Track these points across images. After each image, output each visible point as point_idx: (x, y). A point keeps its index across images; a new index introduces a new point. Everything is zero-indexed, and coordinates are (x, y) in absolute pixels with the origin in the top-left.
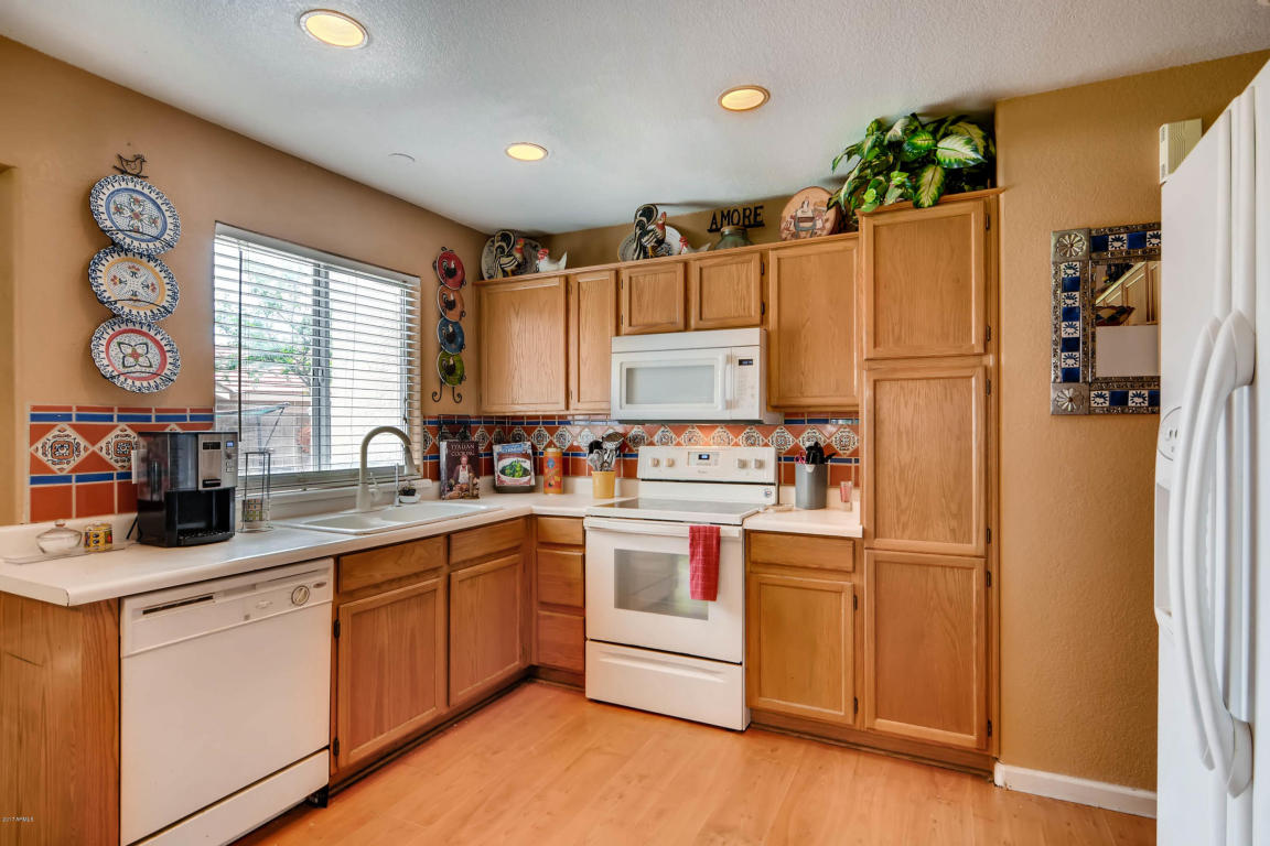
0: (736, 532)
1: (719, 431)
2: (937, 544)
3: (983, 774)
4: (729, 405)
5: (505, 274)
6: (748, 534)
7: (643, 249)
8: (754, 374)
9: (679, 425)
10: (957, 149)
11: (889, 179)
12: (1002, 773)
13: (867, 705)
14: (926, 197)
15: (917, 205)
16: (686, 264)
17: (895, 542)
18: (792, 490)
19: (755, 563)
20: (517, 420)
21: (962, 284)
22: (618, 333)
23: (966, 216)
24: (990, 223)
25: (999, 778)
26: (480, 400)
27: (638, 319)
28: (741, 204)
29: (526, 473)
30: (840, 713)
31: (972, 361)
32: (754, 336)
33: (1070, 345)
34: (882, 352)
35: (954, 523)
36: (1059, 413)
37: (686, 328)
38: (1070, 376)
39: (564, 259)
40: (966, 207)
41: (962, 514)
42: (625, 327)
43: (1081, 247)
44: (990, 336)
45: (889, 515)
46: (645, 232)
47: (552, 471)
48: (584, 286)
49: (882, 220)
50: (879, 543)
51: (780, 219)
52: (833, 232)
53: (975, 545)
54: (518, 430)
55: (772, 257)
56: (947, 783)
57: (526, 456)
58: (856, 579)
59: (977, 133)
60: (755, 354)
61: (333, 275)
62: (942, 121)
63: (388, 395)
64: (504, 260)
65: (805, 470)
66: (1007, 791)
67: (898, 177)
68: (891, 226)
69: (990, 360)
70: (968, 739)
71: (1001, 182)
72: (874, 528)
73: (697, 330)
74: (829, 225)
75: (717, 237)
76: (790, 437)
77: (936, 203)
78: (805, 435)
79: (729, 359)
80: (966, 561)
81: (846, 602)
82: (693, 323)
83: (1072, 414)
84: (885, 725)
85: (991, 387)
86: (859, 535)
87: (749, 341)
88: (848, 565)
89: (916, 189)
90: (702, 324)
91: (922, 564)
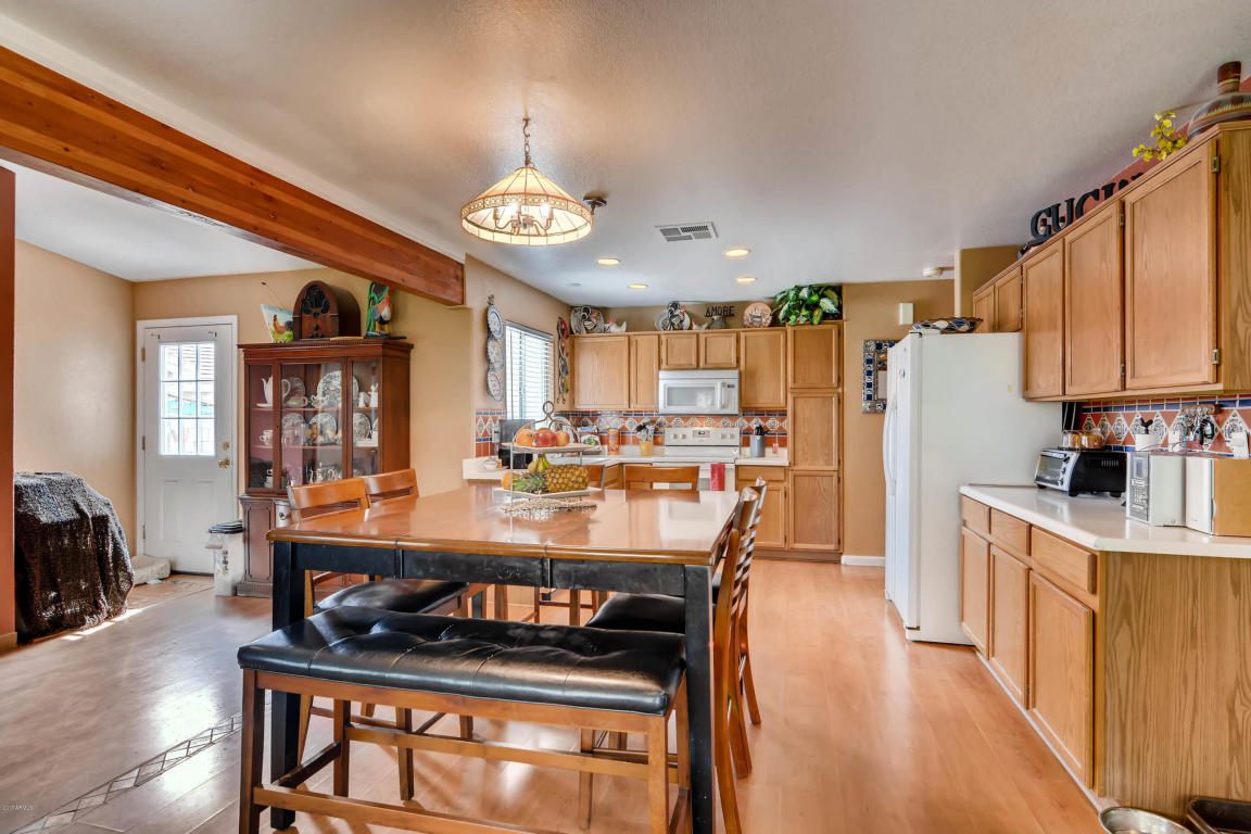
0: (733, 466)
1: (708, 420)
2: (820, 466)
3: (838, 562)
4: (723, 407)
5: (588, 331)
6: (737, 467)
7: (673, 324)
8: (735, 393)
9: (686, 417)
10: (828, 305)
11: (800, 311)
12: (844, 559)
13: (791, 539)
14: (816, 321)
15: (812, 324)
16: (698, 335)
17: (803, 466)
18: (748, 449)
19: (741, 480)
20: (585, 414)
21: (829, 358)
22: (659, 369)
23: (831, 331)
24: (840, 333)
25: (843, 562)
26: (573, 401)
27: (671, 361)
28: (722, 303)
29: (596, 443)
30: (779, 543)
31: (832, 390)
32: (735, 373)
33: (869, 385)
34: (796, 385)
35: (826, 458)
36: (866, 412)
37: (698, 367)
38: (869, 397)
39: (624, 325)
40: (831, 326)
41: (829, 455)
42: (664, 366)
43: (873, 348)
44: (840, 380)
45: (799, 454)
46: (673, 316)
47: (613, 442)
48: (639, 342)
49: (797, 328)
50: (795, 468)
51: (743, 314)
52: (770, 326)
53: (835, 466)
54: (586, 419)
55: (742, 335)
56: (823, 568)
57: (594, 434)
58: (786, 484)
59: (835, 296)
60: (736, 382)
61: (527, 338)
62: (820, 290)
63: (532, 400)
64: (587, 323)
65: (755, 439)
66: (846, 565)
67: (804, 312)
68: (801, 331)
69: (840, 390)
70: (831, 547)
71: (844, 317)
72: (794, 462)
73: (704, 369)
74: (769, 322)
75: (709, 319)
76: (746, 422)
77: (820, 323)
78: (754, 421)
79: (723, 385)
80: (831, 473)
81: (782, 494)
82: (702, 364)
83: (868, 412)
84: (797, 546)
85: (840, 402)
86: (787, 464)
87: (732, 376)
88: (783, 478)
89: (812, 317)
90: (707, 366)
91: (812, 475)
